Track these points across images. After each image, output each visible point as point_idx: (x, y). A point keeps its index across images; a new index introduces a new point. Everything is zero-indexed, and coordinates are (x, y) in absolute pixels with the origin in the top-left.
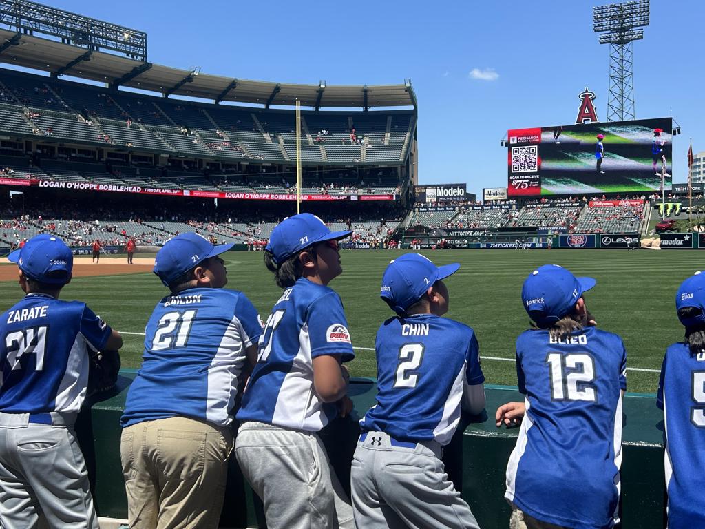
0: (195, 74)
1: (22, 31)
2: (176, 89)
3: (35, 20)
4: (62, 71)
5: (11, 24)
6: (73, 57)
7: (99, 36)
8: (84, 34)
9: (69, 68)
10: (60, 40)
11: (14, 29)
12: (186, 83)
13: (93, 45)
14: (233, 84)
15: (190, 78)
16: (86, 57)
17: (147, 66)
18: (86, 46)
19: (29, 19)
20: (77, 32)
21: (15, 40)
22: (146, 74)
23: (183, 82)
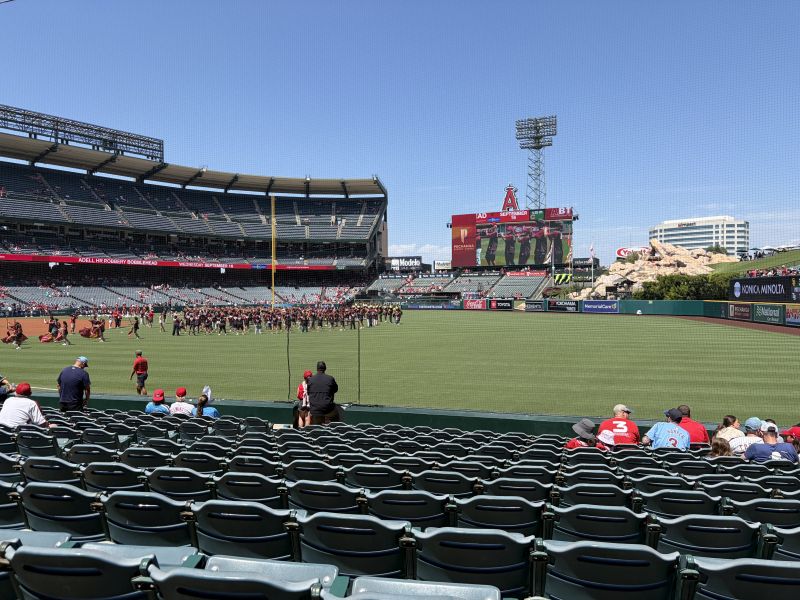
0: (204, 170)
1: (59, 141)
2: (191, 181)
3: (69, 132)
4: (96, 169)
5: (51, 136)
6: (103, 160)
7: (123, 144)
8: (111, 143)
9: (101, 167)
10: (91, 147)
11: (53, 140)
12: (197, 177)
13: (118, 151)
14: (236, 178)
15: (200, 174)
16: (113, 159)
17: (165, 166)
18: (112, 152)
19: (65, 132)
20: (105, 141)
21: (54, 148)
22: (164, 171)
23: (196, 176)
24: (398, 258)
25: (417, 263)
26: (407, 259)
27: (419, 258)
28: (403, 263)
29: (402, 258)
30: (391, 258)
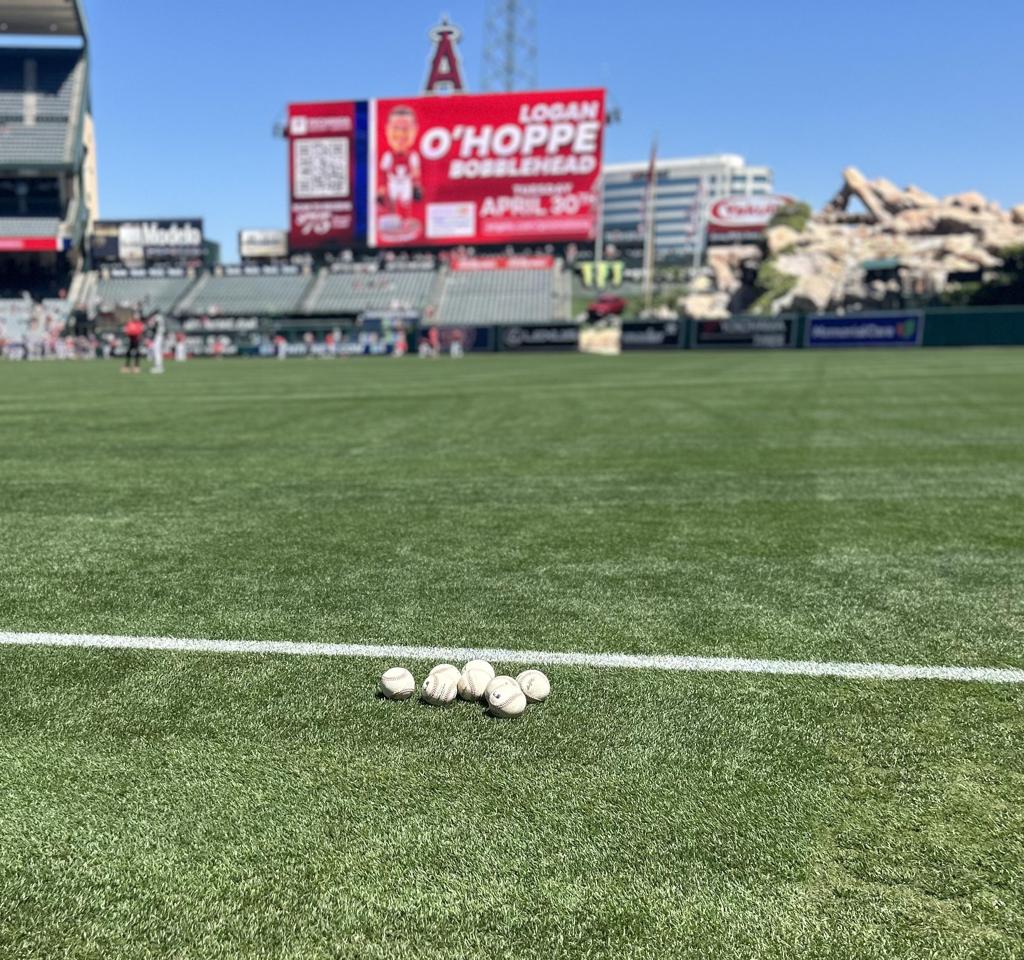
24: (138, 223)
25: (190, 236)
26: (164, 225)
27: (197, 224)
28: (154, 236)
29: (149, 222)
30: (118, 224)
